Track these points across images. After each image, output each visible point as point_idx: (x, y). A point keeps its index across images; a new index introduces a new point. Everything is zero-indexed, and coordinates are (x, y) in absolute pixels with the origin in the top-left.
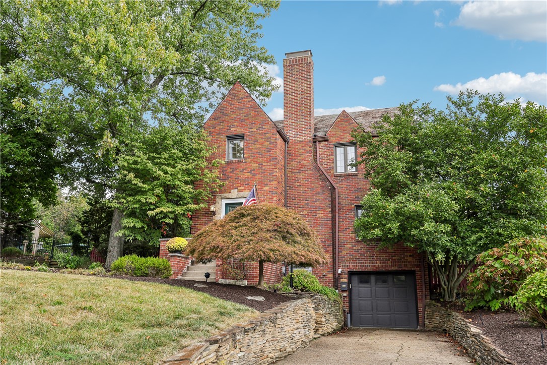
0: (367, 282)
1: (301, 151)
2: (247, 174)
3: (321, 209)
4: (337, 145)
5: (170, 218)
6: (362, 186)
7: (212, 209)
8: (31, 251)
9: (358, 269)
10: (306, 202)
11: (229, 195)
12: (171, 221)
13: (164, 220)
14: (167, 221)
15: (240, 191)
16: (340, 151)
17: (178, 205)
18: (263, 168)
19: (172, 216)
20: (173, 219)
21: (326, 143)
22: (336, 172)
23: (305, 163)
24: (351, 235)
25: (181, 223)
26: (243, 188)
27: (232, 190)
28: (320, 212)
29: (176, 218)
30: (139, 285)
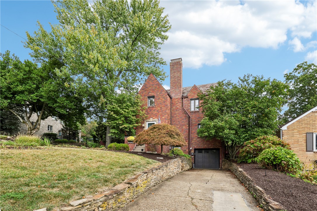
0: (201, 152)
1: (177, 102)
2: (156, 112)
3: (185, 125)
4: (191, 100)
5: (127, 129)
6: (201, 116)
7: (143, 126)
8: (79, 141)
9: (198, 148)
10: (179, 123)
11: (149, 120)
12: (128, 130)
13: (125, 130)
14: (127, 130)
15: (153, 119)
16: (193, 102)
17: (130, 124)
18: (162, 109)
19: (128, 128)
20: (129, 129)
21: (187, 99)
22: (191, 111)
23: (178, 107)
24: (196, 135)
25: (132, 131)
26: (154, 117)
27: (150, 118)
28: (184, 126)
29: (130, 129)
30: (118, 153)
